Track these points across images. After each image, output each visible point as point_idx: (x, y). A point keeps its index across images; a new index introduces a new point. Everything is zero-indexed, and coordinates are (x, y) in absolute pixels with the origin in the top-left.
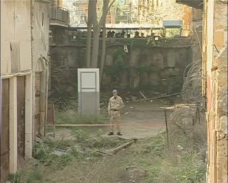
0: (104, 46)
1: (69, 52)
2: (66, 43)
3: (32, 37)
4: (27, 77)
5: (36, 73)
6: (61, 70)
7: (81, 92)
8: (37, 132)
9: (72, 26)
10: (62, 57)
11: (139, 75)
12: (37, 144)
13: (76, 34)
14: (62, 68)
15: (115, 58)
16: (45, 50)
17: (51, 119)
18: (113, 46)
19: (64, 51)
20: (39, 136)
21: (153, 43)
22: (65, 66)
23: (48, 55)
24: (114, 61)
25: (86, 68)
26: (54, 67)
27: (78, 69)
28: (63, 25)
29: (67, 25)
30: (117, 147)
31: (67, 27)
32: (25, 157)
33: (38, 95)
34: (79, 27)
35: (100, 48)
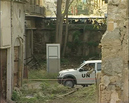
0: (67, 29)
1: (46, 33)
2: (43, 27)
3: (11, 25)
4: (8, 50)
5: (15, 47)
6: (40, 45)
7: (49, 59)
8: (16, 84)
9: (47, 17)
10: (40, 36)
11: (89, 48)
12: (15, 91)
13: (50, 22)
14: (41, 43)
15: (74, 37)
16: (22, 33)
17: (26, 76)
18: (73, 29)
19: (42, 33)
20: (18, 86)
21: (98, 27)
22: (43, 42)
23: (24, 36)
24: (73, 39)
25: (55, 43)
26: (36, 43)
27: (47, 44)
28: (40, 17)
29: (43, 16)
30: (67, 93)
31: (44, 17)
32: (7, 100)
33: (17, 61)
34: (52, 17)
35: (64, 31)
